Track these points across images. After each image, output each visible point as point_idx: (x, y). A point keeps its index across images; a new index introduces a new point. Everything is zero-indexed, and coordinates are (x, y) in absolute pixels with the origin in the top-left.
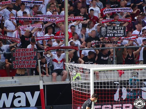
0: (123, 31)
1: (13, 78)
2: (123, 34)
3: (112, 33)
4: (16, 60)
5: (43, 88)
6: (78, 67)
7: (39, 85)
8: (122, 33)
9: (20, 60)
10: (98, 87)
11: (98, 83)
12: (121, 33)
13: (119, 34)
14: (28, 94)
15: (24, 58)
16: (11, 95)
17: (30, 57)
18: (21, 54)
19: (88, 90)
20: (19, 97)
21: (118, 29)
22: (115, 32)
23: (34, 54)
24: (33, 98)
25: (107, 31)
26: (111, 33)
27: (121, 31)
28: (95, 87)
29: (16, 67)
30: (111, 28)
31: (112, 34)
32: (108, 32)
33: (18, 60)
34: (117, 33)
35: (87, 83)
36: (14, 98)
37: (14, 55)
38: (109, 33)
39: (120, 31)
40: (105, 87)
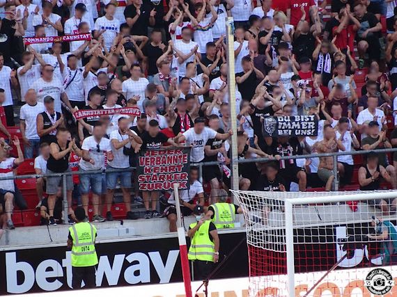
0: (313, 123)
1: (122, 224)
2: (313, 131)
3: (289, 128)
4: (146, 172)
5: (185, 244)
6: (266, 198)
7: (177, 238)
8: (311, 129)
9: (155, 174)
10: (301, 240)
11: (300, 231)
12: (309, 127)
13: (304, 129)
14: (156, 256)
15: (162, 169)
16: (119, 259)
17: (174, 167)
18: (157, 161)
19: (282, 246)
20: (136, 262)
21: (302, 120)
22: (296, 126)
23: (184, 159)
24: (165, 265)
25: (277, 124)
26: (287, 129)
27: (309, 123)
28: (295, 240)
29: (146, 187)
30: (287, 119)
31: (290, 131)
32: (280, 127)
33: (149, 172)
34: (301, 129)
35: (278, 230)
36: (126, 265)
37: (142, 164)
38: (283, 128)
39: (308, 125)
40: (315, 239)
